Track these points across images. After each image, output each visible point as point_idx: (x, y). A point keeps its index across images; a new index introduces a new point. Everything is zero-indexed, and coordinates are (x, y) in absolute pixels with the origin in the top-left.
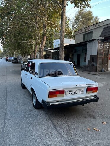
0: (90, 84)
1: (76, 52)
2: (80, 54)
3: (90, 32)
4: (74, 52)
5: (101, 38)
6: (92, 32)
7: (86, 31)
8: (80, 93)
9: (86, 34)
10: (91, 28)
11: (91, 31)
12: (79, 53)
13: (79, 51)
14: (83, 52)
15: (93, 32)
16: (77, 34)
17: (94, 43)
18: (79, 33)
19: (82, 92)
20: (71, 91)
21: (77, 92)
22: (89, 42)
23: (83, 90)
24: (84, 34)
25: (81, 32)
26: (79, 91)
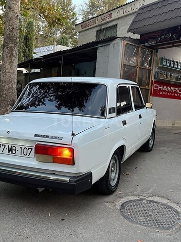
0: (48, 137)
3: (110, 24)
5: (131, 35)
6: (116, 25)
7: (103, 22)
8: (23, 155)
9: (104, 29)
10: (115, 15)
11: (114, 23)
13: (86, 73)
15: (118, 26)
16: (82, 30)
17: (114, 46)
18: (88, 28)
19: (28, 154)
20: (2, 144)
21: (15, 150)
22: (102, 45)
23: (32, 149)
24: (97, 31)
25: (92, 26)
26: (21, 148)
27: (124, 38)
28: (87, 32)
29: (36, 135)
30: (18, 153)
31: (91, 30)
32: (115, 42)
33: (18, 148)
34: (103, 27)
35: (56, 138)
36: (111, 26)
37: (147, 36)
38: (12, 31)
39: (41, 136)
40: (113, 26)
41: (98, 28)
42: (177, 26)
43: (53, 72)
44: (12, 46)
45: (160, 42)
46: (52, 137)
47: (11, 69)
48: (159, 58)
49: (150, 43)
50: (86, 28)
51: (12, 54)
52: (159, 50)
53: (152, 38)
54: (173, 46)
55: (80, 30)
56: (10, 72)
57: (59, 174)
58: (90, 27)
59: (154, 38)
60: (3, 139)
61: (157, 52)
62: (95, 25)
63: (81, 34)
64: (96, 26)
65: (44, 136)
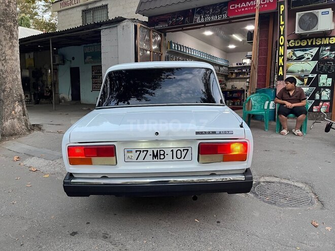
0: (214, 133)
1: (64, 60)
2: (78, 68)
3: (99, 4)
4: (57, 62)
5: (140, 17)
6: (107, 5)
8: (175, 159)
9: (91, 9)
12: (74, 64)
13: (73, 58)
14: (85, 63)
15: (109, 6)
16: (62, 9)
17: (123, 29)
18: (70, 7)
19: (183, 157)
20: (142, 150)
21: (164, 155)
22: (106, 27)
23: (188, 150)
24: (83, 11)
25: (74, 5)
26: (172, 151)
27: (133, 20)
28: (70, 12)
29: (197, 133)
30: (169, 157)
31: (75, 10)
32: (124, 23)
33: (168, 152)
34: (90, 7)
35: (225, 133)
36: (100, 7)
37: (157, 18)
38: (8, 6)
39: (205, 133)
40: (102, 6)
41: (84, 8)
42: (189, 10)
43: (26, 58)
44: (11, 25)
45: (172, 25)
46: (220, 133)
47: (13, 55)
48: (167, 42)
49: (160, 26)
50: (67, 7)
51: (12, 35)
52: (167, 33)
53: (162, 21)
54: (183, 30)
55: (60, 9)
56: (12, 59)
57: (220, 173)
58: (72, 6)
59: (165, 21)
60: (144, 144)
61: (165, 35)
62: (79, 4)
63: (61, 14)
64: (81, 5)
65: (209, 133)
